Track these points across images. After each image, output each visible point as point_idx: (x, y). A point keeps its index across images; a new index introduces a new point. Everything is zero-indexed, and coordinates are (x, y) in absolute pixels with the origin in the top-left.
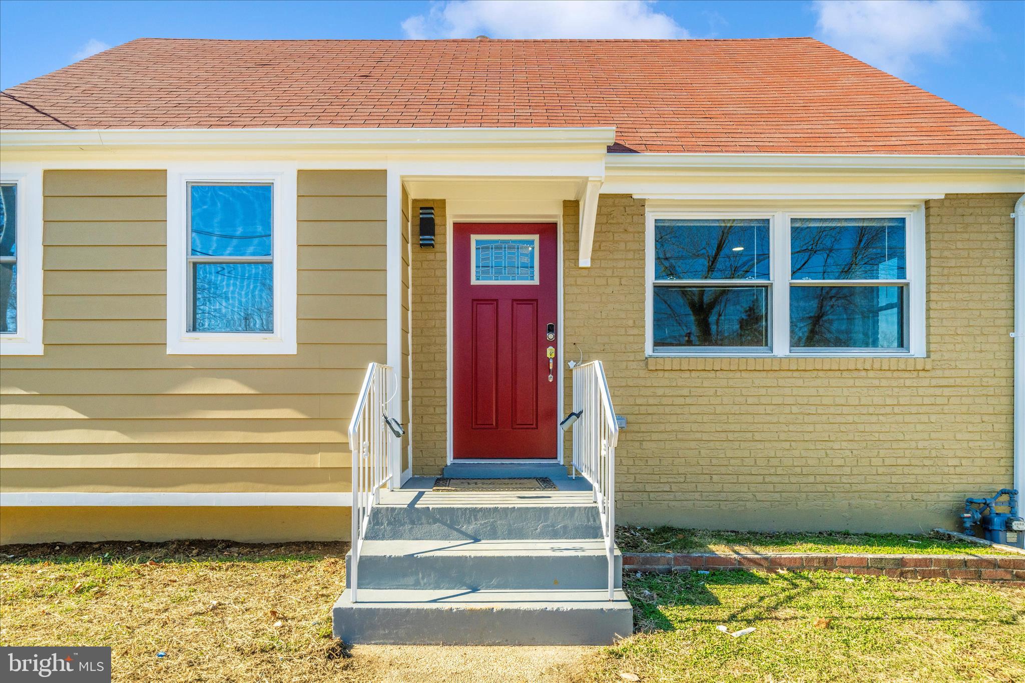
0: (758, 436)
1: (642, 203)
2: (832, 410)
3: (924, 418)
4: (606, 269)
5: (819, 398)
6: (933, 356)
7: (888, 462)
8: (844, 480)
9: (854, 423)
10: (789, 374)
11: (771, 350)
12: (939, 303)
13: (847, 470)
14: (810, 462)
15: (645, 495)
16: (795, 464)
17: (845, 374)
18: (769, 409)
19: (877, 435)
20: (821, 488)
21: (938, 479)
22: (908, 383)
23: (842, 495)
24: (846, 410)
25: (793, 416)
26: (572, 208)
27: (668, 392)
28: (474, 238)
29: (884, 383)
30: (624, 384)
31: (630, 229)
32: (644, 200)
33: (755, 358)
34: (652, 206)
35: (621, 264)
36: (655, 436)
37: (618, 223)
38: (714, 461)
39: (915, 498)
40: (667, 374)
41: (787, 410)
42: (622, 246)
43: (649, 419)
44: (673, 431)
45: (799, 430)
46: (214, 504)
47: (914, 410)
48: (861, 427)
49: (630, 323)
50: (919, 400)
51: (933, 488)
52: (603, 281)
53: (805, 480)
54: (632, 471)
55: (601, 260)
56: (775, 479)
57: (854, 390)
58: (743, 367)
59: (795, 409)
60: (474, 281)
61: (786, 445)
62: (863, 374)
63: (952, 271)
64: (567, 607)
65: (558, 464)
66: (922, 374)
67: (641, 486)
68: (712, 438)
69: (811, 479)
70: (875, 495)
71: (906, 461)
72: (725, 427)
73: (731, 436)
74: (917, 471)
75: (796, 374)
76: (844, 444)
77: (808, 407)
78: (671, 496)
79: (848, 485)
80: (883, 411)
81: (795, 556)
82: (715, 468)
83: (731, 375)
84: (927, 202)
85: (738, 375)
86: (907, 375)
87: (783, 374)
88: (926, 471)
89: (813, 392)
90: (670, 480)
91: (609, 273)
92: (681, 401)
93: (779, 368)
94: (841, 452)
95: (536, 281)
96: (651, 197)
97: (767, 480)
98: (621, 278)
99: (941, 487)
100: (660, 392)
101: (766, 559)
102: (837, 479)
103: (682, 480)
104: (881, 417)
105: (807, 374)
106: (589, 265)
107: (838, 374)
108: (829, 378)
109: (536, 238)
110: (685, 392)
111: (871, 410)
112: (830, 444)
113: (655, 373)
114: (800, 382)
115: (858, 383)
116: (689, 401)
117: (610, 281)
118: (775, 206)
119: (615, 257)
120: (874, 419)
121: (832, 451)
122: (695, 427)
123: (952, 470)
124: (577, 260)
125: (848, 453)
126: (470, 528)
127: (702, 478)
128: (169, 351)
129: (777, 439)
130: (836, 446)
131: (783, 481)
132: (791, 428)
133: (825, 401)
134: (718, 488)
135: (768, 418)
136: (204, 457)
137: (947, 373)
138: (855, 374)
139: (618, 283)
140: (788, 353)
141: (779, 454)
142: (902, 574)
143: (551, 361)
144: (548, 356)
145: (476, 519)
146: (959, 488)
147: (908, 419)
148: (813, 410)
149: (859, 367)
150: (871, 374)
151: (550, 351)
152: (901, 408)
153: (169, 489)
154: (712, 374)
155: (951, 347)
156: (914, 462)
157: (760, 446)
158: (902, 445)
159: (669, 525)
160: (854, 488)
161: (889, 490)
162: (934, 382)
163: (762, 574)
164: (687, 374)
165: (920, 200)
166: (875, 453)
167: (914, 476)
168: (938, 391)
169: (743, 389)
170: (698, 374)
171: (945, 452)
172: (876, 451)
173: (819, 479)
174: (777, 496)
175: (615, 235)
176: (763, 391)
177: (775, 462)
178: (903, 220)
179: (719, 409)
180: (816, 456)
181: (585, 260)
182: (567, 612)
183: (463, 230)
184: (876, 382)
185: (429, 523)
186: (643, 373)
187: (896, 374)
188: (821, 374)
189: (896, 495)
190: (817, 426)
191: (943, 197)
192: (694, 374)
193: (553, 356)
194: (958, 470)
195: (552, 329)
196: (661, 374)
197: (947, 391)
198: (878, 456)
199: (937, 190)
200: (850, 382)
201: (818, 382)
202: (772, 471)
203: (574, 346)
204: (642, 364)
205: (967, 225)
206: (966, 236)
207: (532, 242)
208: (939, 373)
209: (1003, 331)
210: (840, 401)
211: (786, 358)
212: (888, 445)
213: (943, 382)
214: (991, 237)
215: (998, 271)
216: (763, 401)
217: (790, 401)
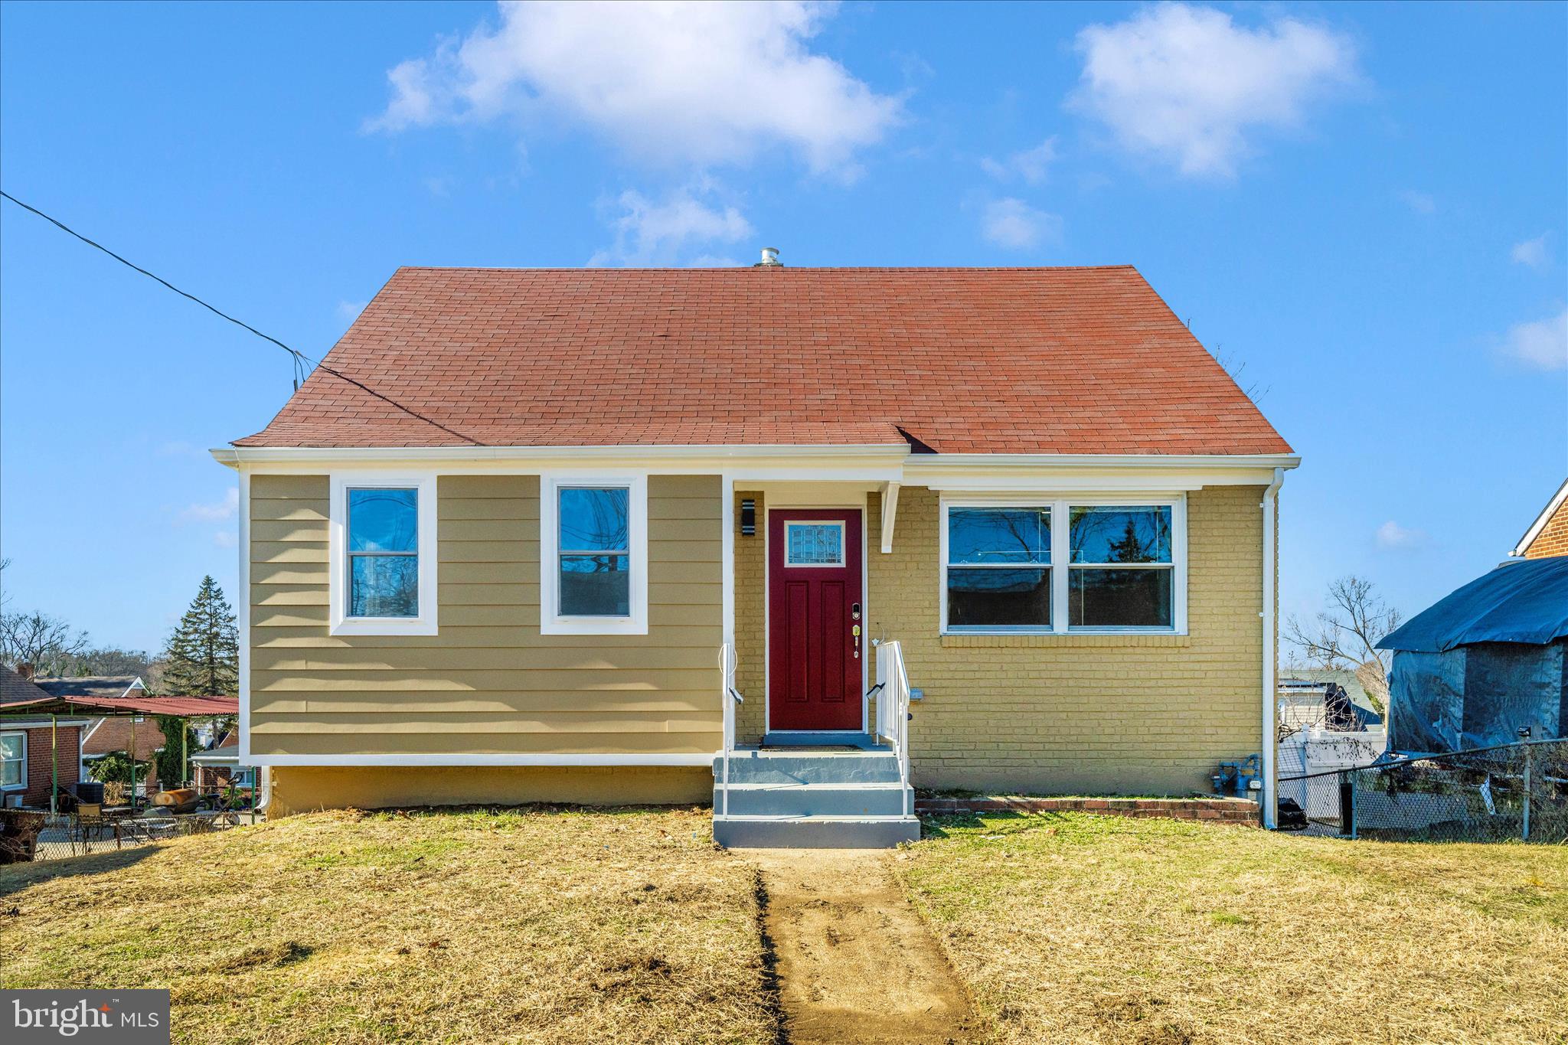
0: (1039, 708)
1: (936, 494)
2: (1104, 683)
3: (1185, 691)
4: (904, 554)
5: (1092, 672)
6: (1192, 635)
7: (1153, 730)
8: (1114, 747)
9: (1123, 695)
10: (1066, 650)
11: (1052, 628)
12: (1198, 586)
13: (1117, 738)
14: (1085, 731)
15: (940, 761)
16: (1072, 732)
17: (1115, 651)
18: (1048, 683)
19: (1143, 706)
20: (1094, 754)
21: (1197, 746)
22: (1170, 658)
23: (1113, 761)
24: (1115, 683)
25: (1070, 689)
26: (875, 498)
27: (961, 667)
28: (787, 523)
29: (1150, 658)
30: (921, 660)
31: (927, 518)
32: (938, 491)
34: (946, 496)
35: (918, 550)
36: (948, 708)
37: (916, 513)
38: (1001, 731)
39: (1177, 763)
40: (958, 651)
41: (1065, 683)
42: (919, 533)
43: (943, 691)
44: (964, 703)
45: (1075, 702)
47: (1175, 683)
48: (1129, 699)
49: (927, 604)
50: (1179, 674)
51: (1192, 754)
52: (902, 566)
53: (1081, 747)
54: (929, 739)
55: (901, 545)
56: (1053, 747)
57: (1123, 664)
58: (1025, 644)
59: (1071, 683)
60: (787, 564)
61: (1064, 716)
62: (1130, 650)
63: (1209, 556)
65: (863, 734)
66: (1183, 650)
67: (936, 754)
68: (998, 709)
69: (1086, 746)
70: (1143, 761)
71: (1168, 730)
72: (1010, 699)
73: (1016, 708)
74: (1178, 738)
75: (1071, 651)
76: (1115, 715)
77: (1083, 681)
78: (963, 763)
79: (1118, 753)
80: (1148, 684)
82: (1001, 737)
83: (1015, 651)
84: (1188, 492)
85: (1021, 651)
86: (1169, 651)
87: (1061, 651)
88: (1185, 738)
89: (1086, 667)
90: (962, 748)
91: (907, 558)
92: (971, 675)
93: (1059, 645)
94: (1112, 721)
95: (843, 564)
96: (944, 489)
97: (1047, 747)
98: (918, 562)
99: (1200, 753)
100: (952, 667)
102: (1109, 746)
103: (973, 748)
104: (1146, 690)
105: (1082, 651)
106: (890, 551)
107: (1108, 650)
108: (1100, 654)
109: (842, 523)
110: (975, 667)
111: (1138, 683)
112: (1102, 715)
113: (949, 650)
114: (1075, 658)
115: (1126, 658)
116: (978, 675)
117: (909, 565)
118: (1055, 495)
119: (913, 543)
120: (1140, 692)
121: (1104, 722)
122: (984, 699)
123: (1209, 738)
124: (879, 546)
125: (1118, 722)
127: (989, 746)
128: (543, 632)
129: (1055, 710)
130: (1108, 716)
131: (1061, 748)
132: (1069, 700)
133: (1098, 675)
134: (1004, 754)
135: (1048, 691)
137: (1204, 649)
138: (1123, 651)
139: (916, 568)
140: (1066, 631)
141: (1057, 724)
143: (857, 639)
144: (854, 634)
146: (1214, 754)
147: (1169, 691)
148: (1087, 683)
149: (1127, 644)
150: (1138, 651)
151: (856, 629)
152: (1164, 681)
154: (998, 651)
155: (1208, 625)
156: (1175, 730)
157: (1041, 716)
158: (1165, 715)
159: (962, 788)
160: (1124, 755)
161: (1153, 756)
162: (1193, 658)
164: (976, 651)
165: (1183, 491)
166: (1141, 722)
167: (1176, 744)
168: (1197, 666)
169: (1026, 665)
170: (986, 650)
171: (1202, 721)
172: (1143, 721)
173: (1092, 747)
174: (1056, 761)
175: (914, 523)
176: (1043, 666)
177: (1053, 731)
178: (1169, 508)
179: (1004, 683)
180: (1089, 725)
181: (886, 548)
183: (779, 516)
184: (1142, 658)
186: (937, 650)
187: (1160, 651)
188: (1093, 650)
189: (1159, 761)
190: (1091, 698)
191: (1201, 488)
192: (982, 651)
193: (858, 634)
194: (1214, 738)
195: (858, 609)
196: (953, 651)
197: (1204, 666)
198: (1144, 725)
199: (1196, 483)
200: (1119, 658)
201: (1092, 658)
202: (1051, 739)
203: (876, 626)
204: (937, 642)
205: (1222, 514)
206: (1221, 524)
207: (839, 527)
208: (1197, 649)
209: (1253, 611)
210: (1111, 675)
211: (1065, 636)
212: (1152, 715)
213: (1201, 658)
214: (1243, 525)
215: (1248, 557)
216: (1043, 675)
217: (1067, 675)
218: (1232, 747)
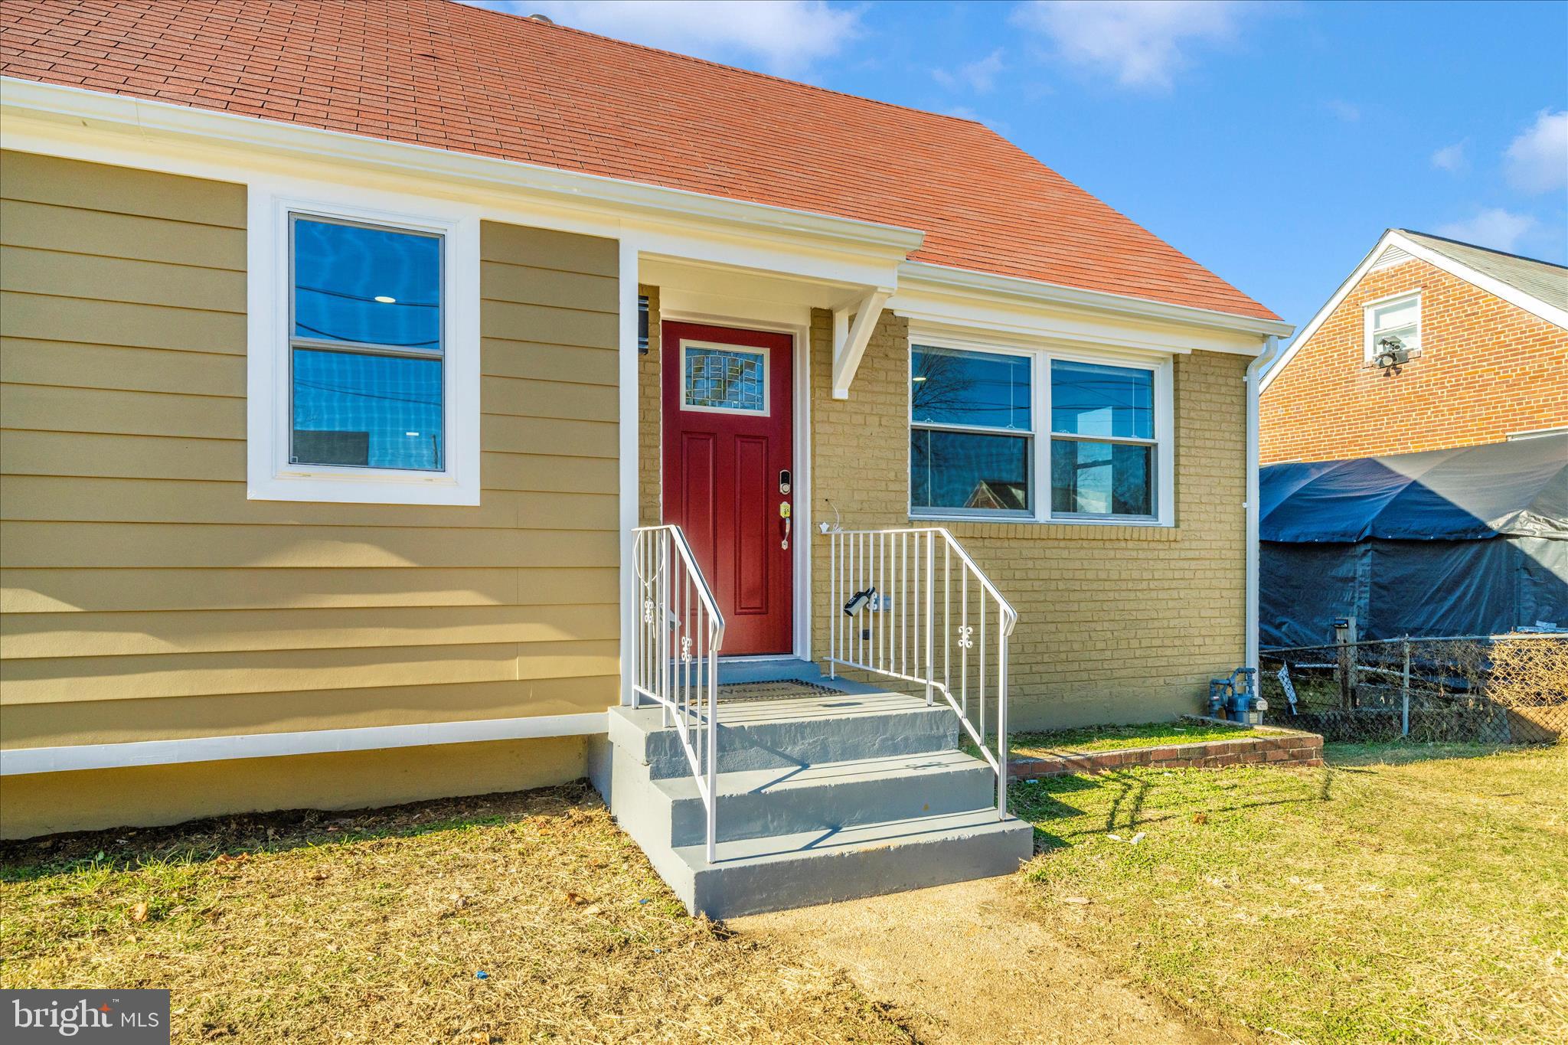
1: (904, 323)
2: (1095, 586)
3: (1175, 594)
4: (863, 403)
5: (1083, 572)
6: (1183, 526)
7: (1145, 643)
8: (1104, 666)
9: (1115, 600)
10: (1056, 543)
11: (1033, 514)
12: (1187, 468)
13: (1108, 654)
14: (1076, 646)
16: (1061, 650)
17: (1108, 545)
18: (1037, 584)
19: (1134, 613)
20: (1085, 676)
21: (1185, 660)
22: (1162, 555)
24: (1107, 585)
25: (1059, 593)
26: (823, 320)
28: (684, 344)
29: (1141, 555)
31: (892, 355)
32: (907, 319)
33: (1024, 524)
34: (915, 328)
35: (881, 399)
37: (878, 346)
39: (1167, 682)
41: (1053, 585)
42: (882, 375)
45: (1064, 609)
46: (338, 748)
47: (1167, 585)
48: (1121, 605)
49: (892, 475)
50: (1170, 574)
51: (1182, 670)
52: (858, 419)
53: (1071, 667)
55: (858, 391)
57: (1115, 563)
59: (1061, 585)
60: (684, 407)
61: (1052, 627)
62: (1123, 544)
63: (1199, 433)
64: (967, 834)
65: (798, 660)
66: (1173, 545)
69: (1076, 666)
70: (1133, 681)
74: (1169, 652)
75: (1062, 544)
80: (1138, 586)
81: (1115, 753)
83: (998, 544)
84: (1175, 356)
85: (1006, 544)
86: (1161, 546)
87: (1050, 543)
88: (1177, 652)
89: (1078, 565)
91: (867, 409)
93: (1042, 537)
94: (1103, 633)
95: (766, 412)
96: (915, 317)
97: (1034, 669)
98: (881, 416)
99: (1190, 669)
101: (1089, 759)
102: (1099, 665)
104: (1138, 594)
105: (1072, 544)
106: (845, 397)
107: (1100, 543)
108: (1092, 548)
109: (766, 352)
112: (1093, 625)
114: (1065, 554)
117: (867, 418)
118: (1034, 343)
119: (876, 389)
120: (1132, 595)
121: (1093, 633)
123: (1197, 650)
124: (830, 388)
125: (1109, 635)
126: (795, 750)
128: (252, 494)
129: (1043, 620)
130: (1098, 627)
131: (1050, 671)
132: (1058, 607)
133: (1090, 575)
135: (1036, 596)
136: (318, 671)
137: (1194, 545)
138: (1116, 545)
139: (877, 424)
140: (1049, 519)
141: (1046, 638)
142: (1206, 764)
143: (788, 522)
144: (783, 515)
145: (803, 738)
146: (1203, 669)
147: (1159, 595)
148: (1075, 585)
149: (1120, 537)
150: (1130, 545)
151: (784, 507)
152: (1156, 583)
153: (252, 729)
154: (980, 543)
155: (1196, 517)
156: (1167, 642)
158: (1156, 624)
160: (1114, 675)
161: (1144, 674)
162: (1185, 555)
163: (1087, 777)
165: (1168, 353)
166: (1132, 634)
167: (1166, 659)
168: (1186, 565)
169: (1011, 562)
171: (1191, 631)
172: (1134, 631)
173: (1083, 666)
174: (1043, 688)
175: (875, 360)
176: (1030, 564)
177: (1041, 648)
178: (1151, 373)
180: (1079, 639)
181: (841, 391)
182: (969, 839)
183: (673, 332)
184: (1134, 554)
185: (744, 748)
187: (1152, 545)
188: (1085, 544)
189: (1150, 680)
190: (1082, 604)
191: (1190, 352)
193: (788, 515)
194: (1203, 650)
195: (788, 478)
197: (1193, 565)
198: (1135, 637)
199: (1185, 345)
201: (1082, 554)
202: (1039, 658)
203: (826, 503)
205: (1209, 385)
206: (1208, 396)
207: (761, 357)
208: (1187, 545)
209: (1237, 500)
210: (1103, 575)
211: (1048, 525)
212: (1144, 624)
213: (1190, 554)
214: (1228, 400)
215: (1233, 437)
216: (1031, 575)
217: (1056, 575)
218: (1218, 659)
